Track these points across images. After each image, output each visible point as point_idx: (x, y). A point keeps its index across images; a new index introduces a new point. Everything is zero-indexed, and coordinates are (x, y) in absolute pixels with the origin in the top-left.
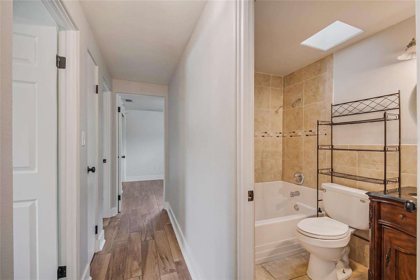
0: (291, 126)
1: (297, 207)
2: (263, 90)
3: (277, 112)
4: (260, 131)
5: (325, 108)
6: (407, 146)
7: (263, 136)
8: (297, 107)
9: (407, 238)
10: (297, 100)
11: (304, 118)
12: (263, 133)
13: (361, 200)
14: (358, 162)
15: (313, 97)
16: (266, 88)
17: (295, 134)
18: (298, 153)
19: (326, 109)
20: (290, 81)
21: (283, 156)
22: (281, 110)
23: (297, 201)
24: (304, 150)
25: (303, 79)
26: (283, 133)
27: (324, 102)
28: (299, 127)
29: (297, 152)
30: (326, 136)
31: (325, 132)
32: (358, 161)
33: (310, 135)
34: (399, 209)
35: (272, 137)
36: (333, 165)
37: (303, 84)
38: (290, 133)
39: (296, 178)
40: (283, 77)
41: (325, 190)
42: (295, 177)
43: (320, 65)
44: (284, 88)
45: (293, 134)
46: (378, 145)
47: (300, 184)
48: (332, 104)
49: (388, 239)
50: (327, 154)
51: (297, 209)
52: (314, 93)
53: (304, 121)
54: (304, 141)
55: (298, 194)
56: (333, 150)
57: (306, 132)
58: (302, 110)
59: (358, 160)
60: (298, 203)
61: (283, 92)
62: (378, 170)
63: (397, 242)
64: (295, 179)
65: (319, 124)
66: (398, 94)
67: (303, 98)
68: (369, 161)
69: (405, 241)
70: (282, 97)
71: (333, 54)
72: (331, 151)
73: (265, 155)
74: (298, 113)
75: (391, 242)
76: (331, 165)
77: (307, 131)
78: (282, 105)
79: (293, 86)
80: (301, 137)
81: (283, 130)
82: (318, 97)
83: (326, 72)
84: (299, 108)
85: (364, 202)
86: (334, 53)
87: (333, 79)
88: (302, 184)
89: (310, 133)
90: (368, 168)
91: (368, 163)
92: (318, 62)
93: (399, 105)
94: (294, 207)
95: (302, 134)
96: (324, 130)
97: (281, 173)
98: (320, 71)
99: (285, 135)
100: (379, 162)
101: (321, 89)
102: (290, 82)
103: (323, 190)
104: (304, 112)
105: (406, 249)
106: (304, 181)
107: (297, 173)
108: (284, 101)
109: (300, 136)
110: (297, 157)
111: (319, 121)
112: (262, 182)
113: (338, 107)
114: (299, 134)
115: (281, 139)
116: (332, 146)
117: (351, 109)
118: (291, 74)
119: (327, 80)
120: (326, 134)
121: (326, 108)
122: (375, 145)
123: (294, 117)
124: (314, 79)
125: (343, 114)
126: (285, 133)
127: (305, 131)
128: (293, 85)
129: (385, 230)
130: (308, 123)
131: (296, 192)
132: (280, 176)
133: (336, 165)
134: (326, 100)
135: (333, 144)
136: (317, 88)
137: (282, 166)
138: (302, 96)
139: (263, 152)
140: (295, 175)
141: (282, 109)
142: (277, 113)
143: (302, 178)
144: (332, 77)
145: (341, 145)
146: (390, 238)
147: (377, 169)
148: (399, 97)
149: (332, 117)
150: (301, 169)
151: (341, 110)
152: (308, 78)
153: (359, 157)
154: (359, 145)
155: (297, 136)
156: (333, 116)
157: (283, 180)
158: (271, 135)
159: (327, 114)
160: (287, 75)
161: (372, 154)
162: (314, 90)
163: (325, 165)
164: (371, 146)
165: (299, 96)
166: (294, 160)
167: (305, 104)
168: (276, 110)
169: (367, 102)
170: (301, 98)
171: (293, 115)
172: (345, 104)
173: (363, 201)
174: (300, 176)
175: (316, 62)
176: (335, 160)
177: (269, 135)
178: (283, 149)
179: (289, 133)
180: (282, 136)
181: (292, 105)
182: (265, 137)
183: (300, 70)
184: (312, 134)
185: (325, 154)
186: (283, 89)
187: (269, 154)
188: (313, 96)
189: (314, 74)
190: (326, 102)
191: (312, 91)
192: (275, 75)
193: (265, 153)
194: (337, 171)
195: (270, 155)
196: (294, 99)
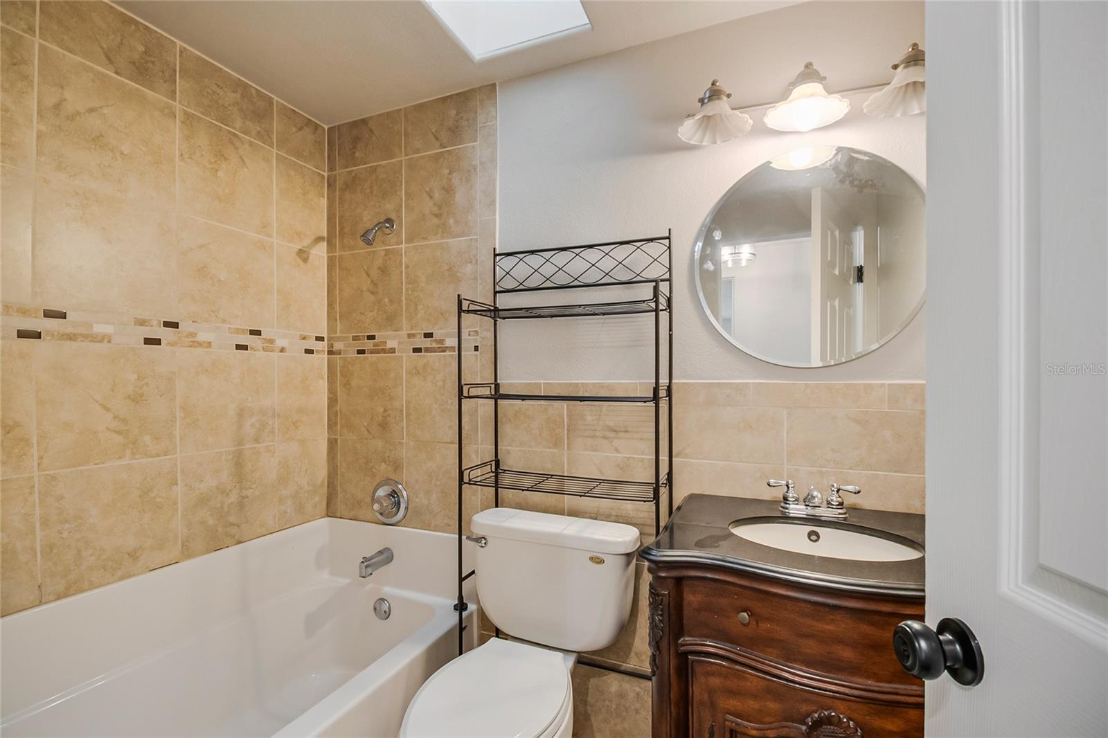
0: (361, 314)
1: (385, 607)
2: (237, 149)
3: (303, 254)
4: (224, 321)
5: (474, 261)
6: (684, 383)
7: (243, 347)
8: (379, 248)
9: (761, 684)
10: (382, 220)
11: (407, 290)
12: (238, 331)
13: (591, 559)
14: (568, 435)
15: (436, 221)
16: (251, 144)
17: (375, 345)
18: (385, 411)
19: (477, 264)
20: (354, 147)
21: (331, 425)
22: (321, 251)
23: (387, 585)
24: (408, 402)
25: (400, 148)
26: (329, 340)
27: (471, 239)
28: (390, 320)
29: (381, 410)
30: (476, 355)
31: (476, 341)
32: (568, 430)
33: (428, 350)
34: (736, 594)
35: (282, 350)
36: (499, 447)
37: (401, 169)
38: (355, 338)
39: (381, 504)
40: (326, 127)
41: (484, 541)
42: (378, 501)
43: (457, 115)
44: (331, 169)
45: (369, 345)
46: (618, 383)
47: (394, 520)
48: (494, 249)
49: (706, 697)
50: (480, 411)
51: (385, 612)
52: (440, 207)
53: (406, 298)
54: (406, 370)
55: (385, 556)
56: (499, 400)
57: (415, 340)
58: (398, 262)
59: (568, 426)
60: (388, 591)
61: (329, 185)
62: (619, 455)
63: (733, 703)
64: (376, 507)
65: (463, 309)
66: (668, 240)
67: (400, 218)
68: (595, 430)
69: (755, 696)
70: (324, 202)
71: (494, 85)
72: (492, 401)
73: (252, 425)
74: (384, 270)
75: (713, 705)
76: (494, 447)
77: (418, 336)
78: (326, 235)
79: (366, 168)
80: (396, 354)
81: (331, 329)
82: (451, 221)
83: (476, 141)
84: (387, 252)
85: (601, 562)
86: (497, 85)
87: (495, 167)
88: (400, 521)
89: (427, 343)
90: (594, 451)
91: (593, 437)
92: (449, 100)
93: (670, 269)
94: (375, 609)
95: (399, 343)
96: (471, 333)
97: (325, 490)
98: (455, 133)
99: (338, 346)
100: (621, 431)
101: (460, 197)
102: (355, 153)
103: (478, 540)
104: (407, 267)
105: (761, 722)
106: (407, 508)
107: (383, 486)
108: (330, 219)
109: (393, 351)
110: (384, 426)
111: (462, 297)
112: (239, 542)
113: (514, 260)
114: (391, 344)
115: (320, 360)
116: (497, 386)
117: (548, 270)
118: (354, 124)
119: (478, 169)
120: (476, 348)
121: (477, 260)
122: (611, 383)
123: (372, 281)
124: (437, 157)
125: (528, 284)
126: (339, 339)
127: (410, 336)
128: (365, 166)
129: (698, 669)
130: (420, 307)
131: (381, 552)
132: (320, 499)
133: (508, 448)
134: (476, 234)
135: (498, 382)
136: (449, 190)
137: (328, 461)
138: (399, 210)
139: (241, 414)
140: (375, 490)
141: (325, 252)
142: (305, 260)
143: (402, 500)
144: (493, 160)
145: (522, 383)
146: (711, 692)
147: (617, 450)
148: (669, 248)
149: (496, 293)
150: (397, 467)
151: (520, 270)
152: (418, 151)
153: (570, 416)
154: (571, 383)
155: (384, 351)
156: (498, 289)
157: (330, 513)
158: (280, 343)
159: (479, 281)
160: (342, 123)
161: (604, 408)
162: (437, 195)
163: (479, 451)
164: (602, 386)
165: (389, 207)
166: (374, 438)
167: (409, 240)
168: (300, 248)
169: (592, 255)
170: (393, 216)
171: (368, 275)
172: (532, 252)
173: (599, 560)
174: (393, 494)
175: (444, 99)
176: (505, 429)
177: (271, 341)
178: (329, 398)
179: (353, 340)
180: (326, 349)
181: (362, 236)
182: (252, 352)
183: (388, 115)
184: (434, 345)
185: (476, 411)
186: (326, 175)
187: (270, 422)
188: (436, 216)
189: (437, 138)
190: (476, 240)
191: (431, 197)
192: (294, 109)
193: (253, 420)
194: (512, 468)
195: (276, 426)
196: (368, 218)
